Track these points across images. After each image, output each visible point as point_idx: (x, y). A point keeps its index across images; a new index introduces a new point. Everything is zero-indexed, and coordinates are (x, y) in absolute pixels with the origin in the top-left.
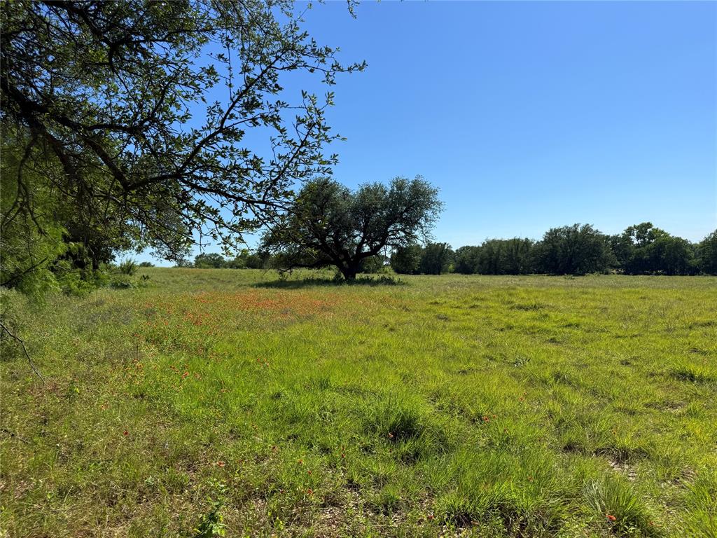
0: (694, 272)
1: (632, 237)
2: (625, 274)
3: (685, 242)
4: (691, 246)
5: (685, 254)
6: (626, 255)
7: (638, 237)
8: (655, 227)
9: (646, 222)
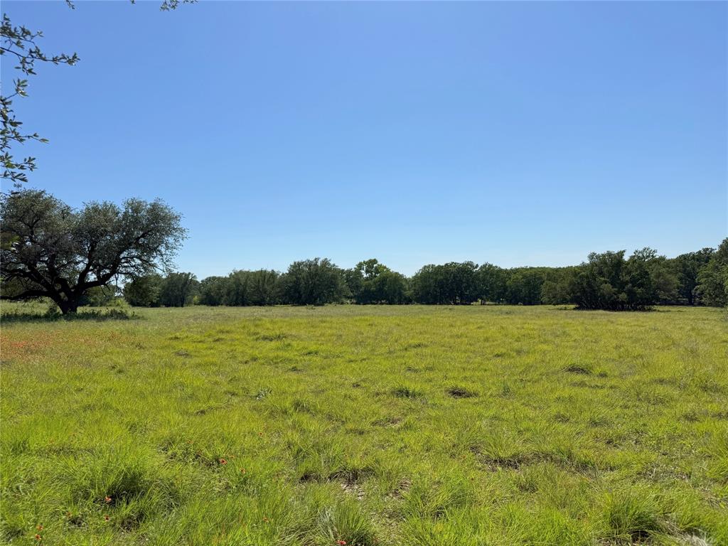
0: (408, 301)
1: (362, 271)
2: (357, 303)
3: (402, 276)
4: (406, 280)
5: (401, 287)
6: (357, 286)
7: (367, 272)
8: (379, 263)
9: (373, 259)
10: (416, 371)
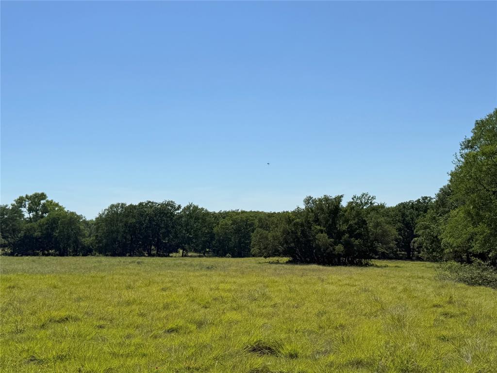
0: (87, 251)
1: (23, 209)
2: (12, 254)
3: (79, 217)
4: (86, 223)
5: (79, 232)
6: (14, 231)
7: (30, 210)
8: (49, 199)
9: (40, 192)
10: (40, 362)
